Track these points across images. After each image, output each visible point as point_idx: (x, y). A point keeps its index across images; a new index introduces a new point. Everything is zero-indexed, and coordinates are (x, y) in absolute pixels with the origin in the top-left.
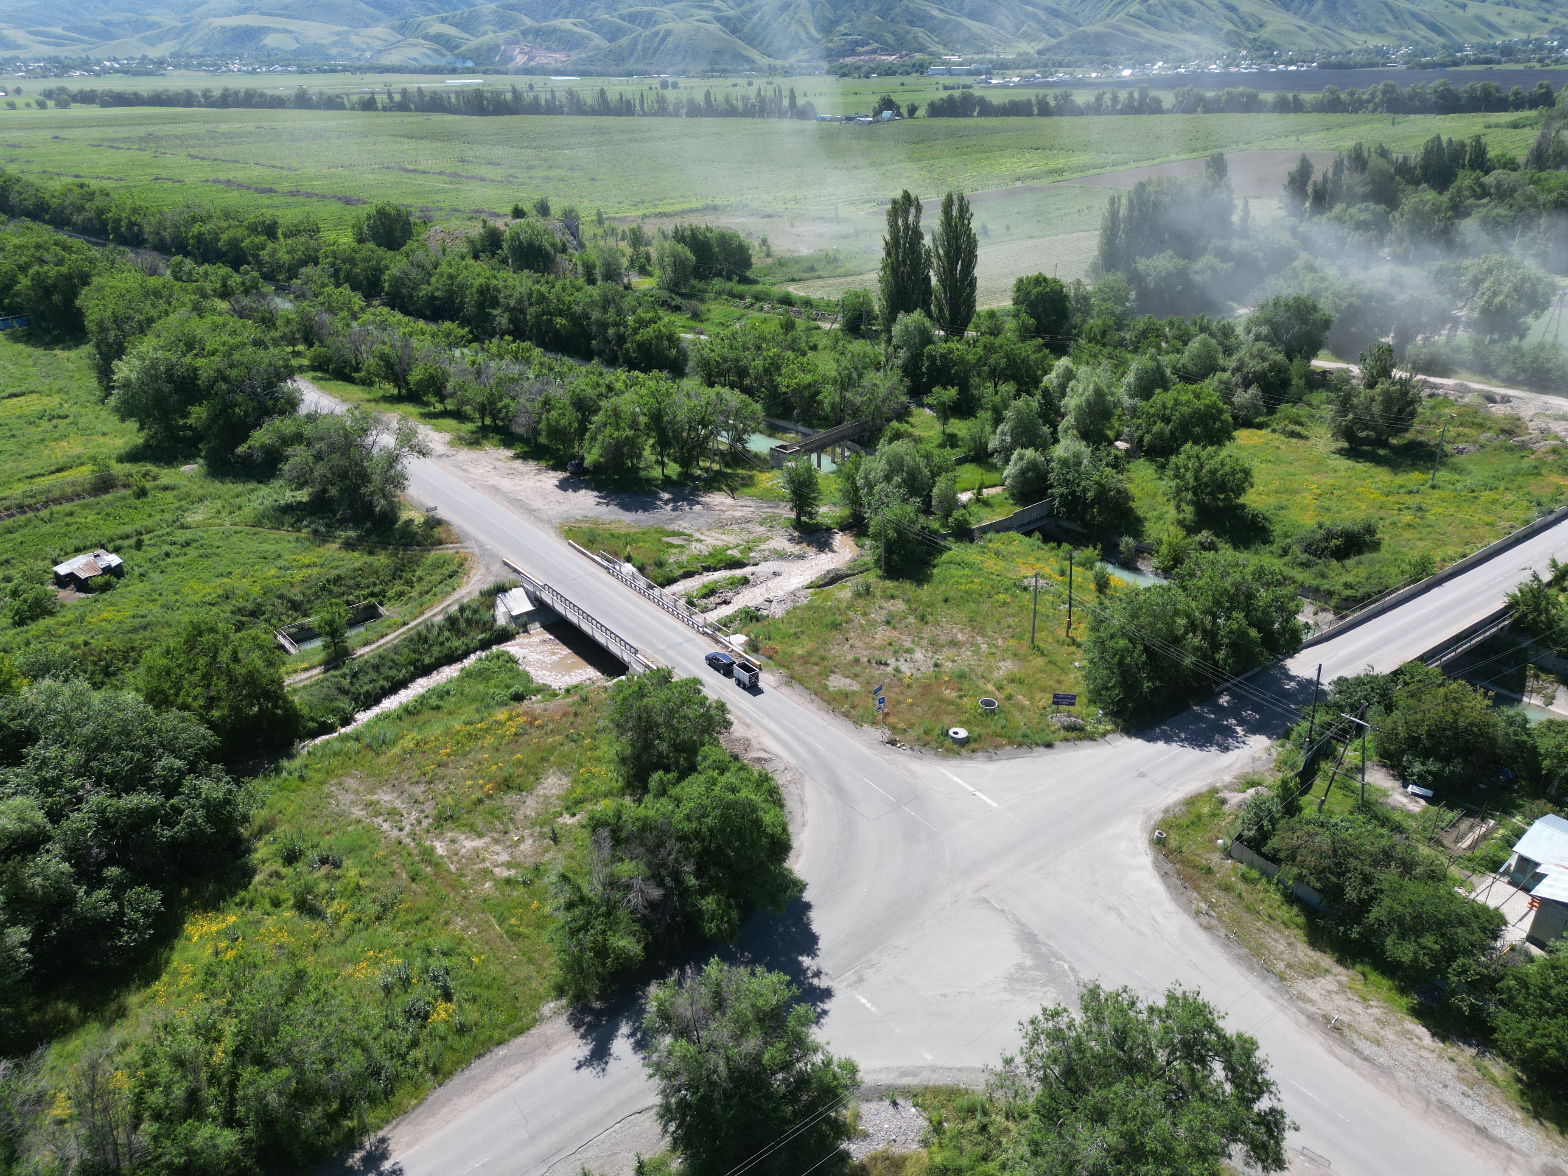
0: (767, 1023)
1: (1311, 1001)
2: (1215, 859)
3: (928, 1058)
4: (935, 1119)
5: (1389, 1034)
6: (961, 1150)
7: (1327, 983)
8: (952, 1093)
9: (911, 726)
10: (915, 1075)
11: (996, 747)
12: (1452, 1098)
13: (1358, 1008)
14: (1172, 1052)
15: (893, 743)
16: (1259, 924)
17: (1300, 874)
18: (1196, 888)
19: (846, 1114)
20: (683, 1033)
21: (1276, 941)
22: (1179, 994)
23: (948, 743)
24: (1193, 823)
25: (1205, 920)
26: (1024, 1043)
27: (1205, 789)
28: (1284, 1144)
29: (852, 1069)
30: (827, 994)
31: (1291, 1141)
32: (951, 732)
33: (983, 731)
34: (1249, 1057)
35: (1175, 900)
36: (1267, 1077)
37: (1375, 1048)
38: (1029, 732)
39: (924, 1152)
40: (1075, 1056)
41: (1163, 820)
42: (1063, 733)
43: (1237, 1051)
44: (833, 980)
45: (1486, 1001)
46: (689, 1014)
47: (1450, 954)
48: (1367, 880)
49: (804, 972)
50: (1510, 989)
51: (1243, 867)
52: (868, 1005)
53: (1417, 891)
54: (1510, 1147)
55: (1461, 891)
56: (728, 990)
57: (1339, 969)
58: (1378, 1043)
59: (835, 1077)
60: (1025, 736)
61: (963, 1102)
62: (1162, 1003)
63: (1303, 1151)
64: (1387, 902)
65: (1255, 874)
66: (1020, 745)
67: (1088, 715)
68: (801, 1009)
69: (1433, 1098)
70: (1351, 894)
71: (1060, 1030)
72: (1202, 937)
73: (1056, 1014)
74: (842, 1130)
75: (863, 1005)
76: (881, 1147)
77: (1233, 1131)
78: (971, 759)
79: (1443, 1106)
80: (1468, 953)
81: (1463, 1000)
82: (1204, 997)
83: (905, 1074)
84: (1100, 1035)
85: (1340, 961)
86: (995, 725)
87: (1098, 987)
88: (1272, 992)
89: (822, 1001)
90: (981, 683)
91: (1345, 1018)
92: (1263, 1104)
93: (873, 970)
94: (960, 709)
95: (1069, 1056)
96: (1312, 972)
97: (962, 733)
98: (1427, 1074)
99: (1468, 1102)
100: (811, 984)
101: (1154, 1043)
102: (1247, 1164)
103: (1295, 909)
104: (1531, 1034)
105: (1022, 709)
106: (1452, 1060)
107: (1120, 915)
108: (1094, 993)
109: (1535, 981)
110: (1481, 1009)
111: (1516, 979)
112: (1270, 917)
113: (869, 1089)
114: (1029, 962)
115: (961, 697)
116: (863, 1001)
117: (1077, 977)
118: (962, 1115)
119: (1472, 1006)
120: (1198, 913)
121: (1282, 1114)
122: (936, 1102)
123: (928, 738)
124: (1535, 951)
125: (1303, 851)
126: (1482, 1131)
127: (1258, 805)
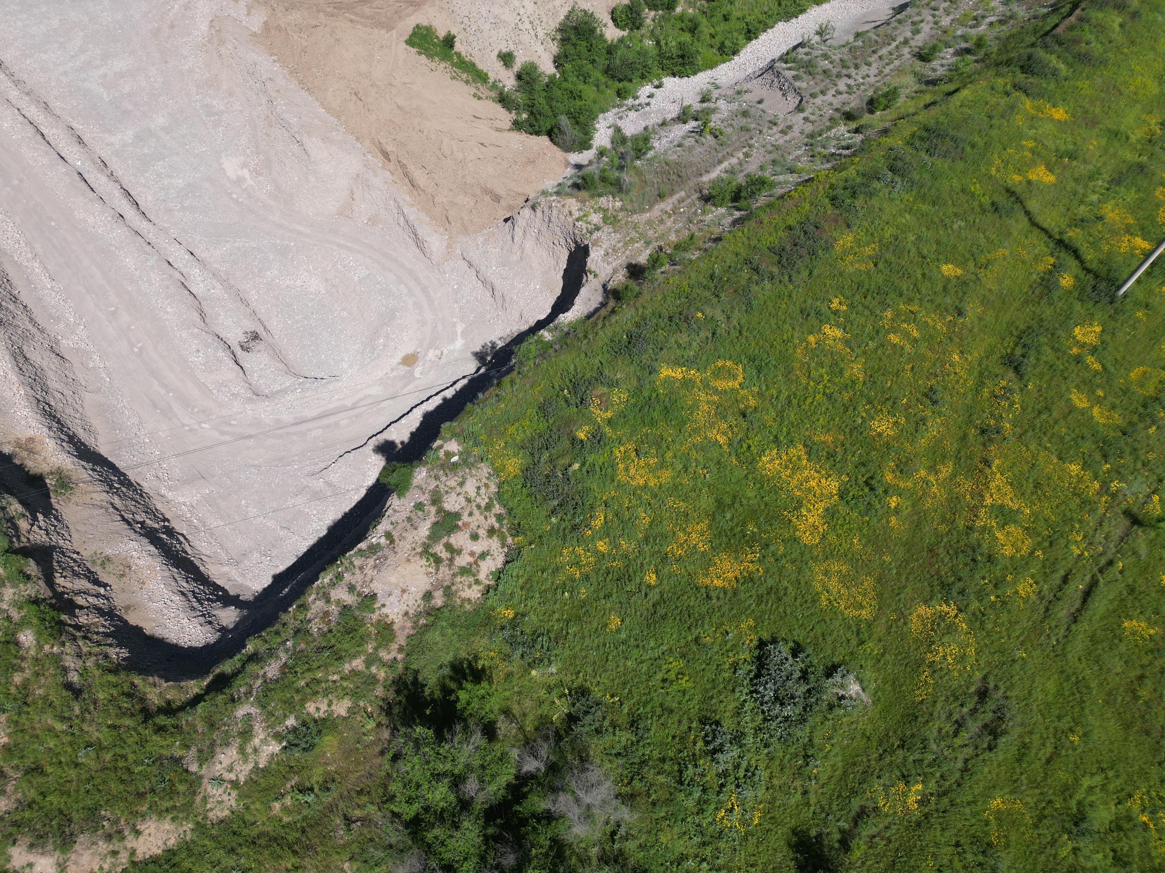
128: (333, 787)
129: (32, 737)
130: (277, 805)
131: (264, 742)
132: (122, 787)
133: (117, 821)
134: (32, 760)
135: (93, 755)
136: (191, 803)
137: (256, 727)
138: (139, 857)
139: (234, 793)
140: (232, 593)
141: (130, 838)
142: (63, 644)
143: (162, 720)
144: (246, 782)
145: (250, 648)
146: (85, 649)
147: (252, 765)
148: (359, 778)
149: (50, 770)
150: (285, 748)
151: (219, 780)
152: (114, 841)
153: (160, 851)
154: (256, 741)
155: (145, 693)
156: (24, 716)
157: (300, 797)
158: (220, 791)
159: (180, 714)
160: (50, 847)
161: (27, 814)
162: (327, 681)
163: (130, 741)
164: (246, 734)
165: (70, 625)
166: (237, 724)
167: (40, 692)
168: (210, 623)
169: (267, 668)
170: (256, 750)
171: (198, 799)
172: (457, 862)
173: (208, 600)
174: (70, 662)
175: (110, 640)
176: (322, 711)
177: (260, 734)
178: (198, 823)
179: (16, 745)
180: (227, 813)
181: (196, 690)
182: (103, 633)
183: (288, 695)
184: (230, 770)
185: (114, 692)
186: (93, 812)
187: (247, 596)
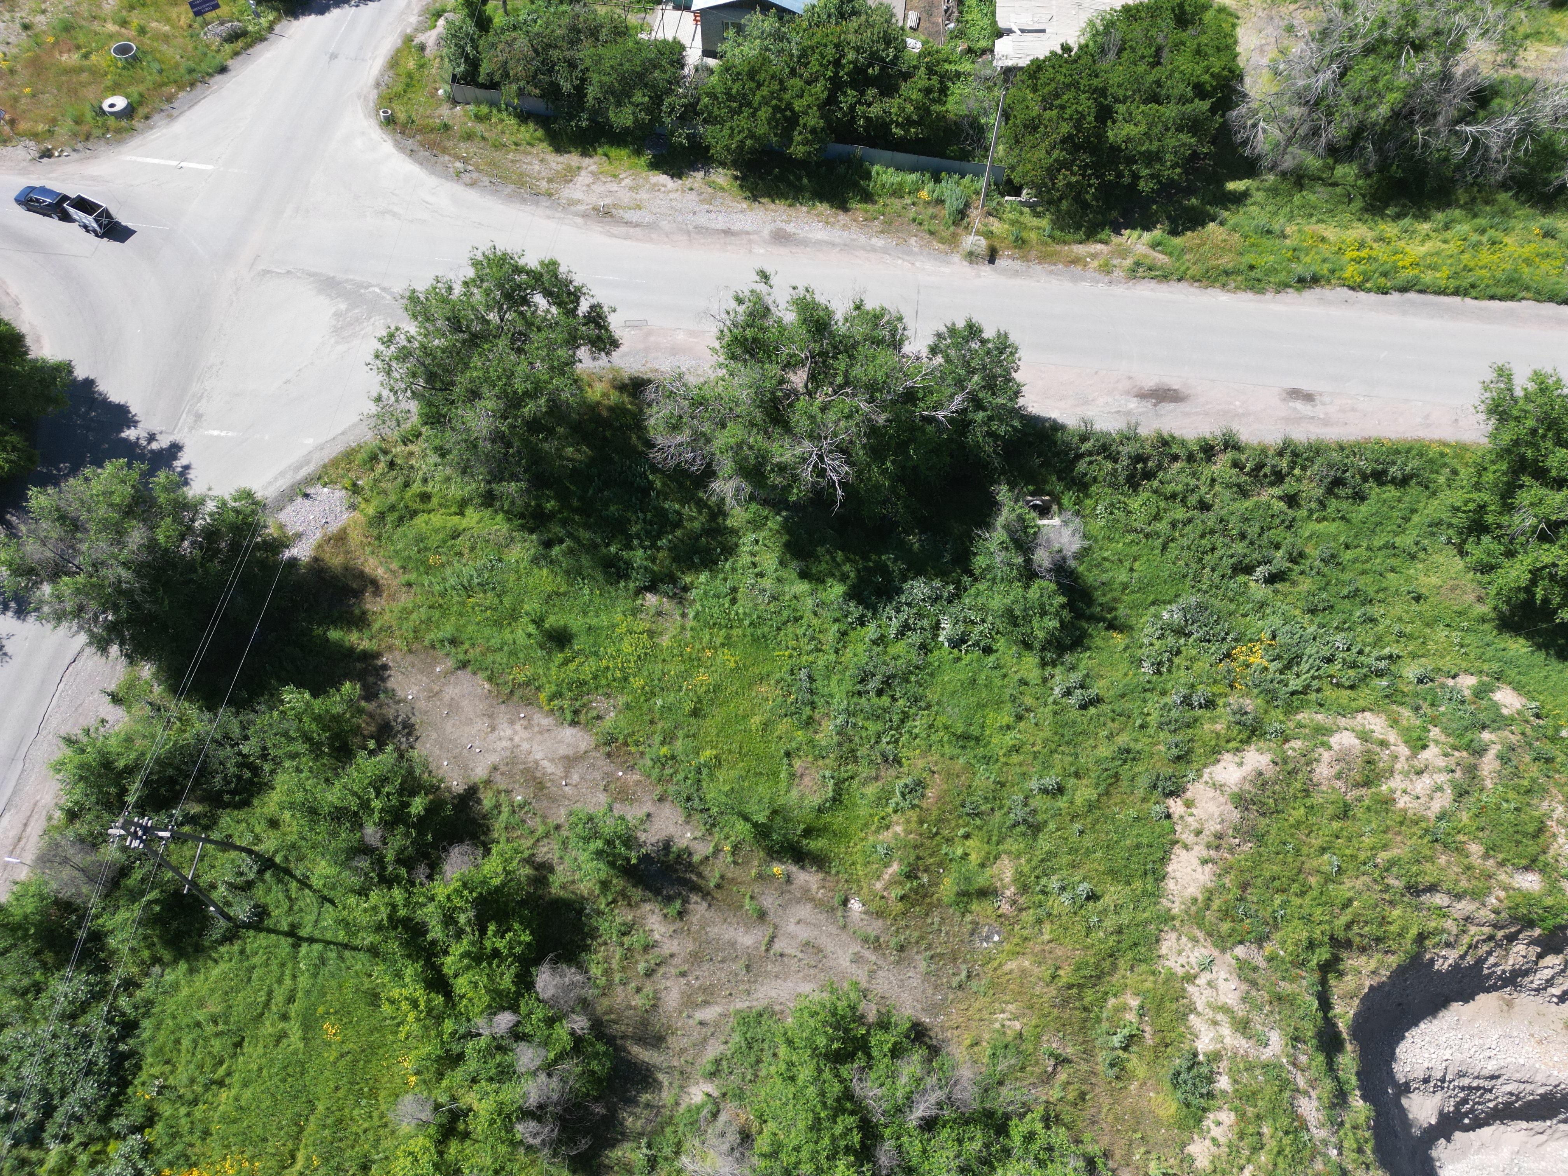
0: (138, 510)
1: (579, 201)
2: (445, 112)
3: (310, 442)
4: (347, 482)
5: (643, 195)
6: (385, 493)
7: (583, 178)
8: (349, 456)
9: (54, 121)
10: (308, 463)
11: (170, 99)
12: (702, 219)
13: (614, 187)
14: (500, 309)
15: (47, 154)
16: (510, 156)
17: (519, 89)
18: (444, 150)
19: (272, 531)
20: (56, 572)
21: (530, 164)
22: (480, 257)
23: (112, 122)
24: (408, 85)
25: (466, 177)
26: (381, 377)
27: (399, 41)
28: (612, 327)
29: (248, 495)
30: (175, 449)
31: (615, 322)
32: (105, 107)
33: (141, 88)
34: (556, 277)
35: (433, 173)
36: (576, 284)
37: (638, 213)
38: (192, 65)
39: (356, 514)
40: (428, 361)
41: (380, 97)
42: (228, 48)
43: (546, 277)
44: (172, 433)
45: (695, 127)
46: (49, 554)
47: (657, 100)
48: (572, 65)
49: (136, 444)
50: (706, 106)
51: (471, 108)
52: (223, 434)
53: (611, 55)
54: (748, 233)
55: (643, 36)
56: (73, 509)
57: (587, 161)
58: (639, 207)
59: (237, 512)
60: (191, 71)
61: (363, 455)
62: (471, 273)
63: (627, 325)
64: (595, 77)
65: (484, 109)
66: (192, 85)
67: (242, 13)
68: (161, 477)
69: (690, 227)
70: (566, 86)
71: (404, 347)
72: (472, 196)
73: (391, 336)
74: (276, 545)
75: (218, 437)
76: (318, 535)
77: (573, 341)
78: (151, 128)
79: (700, 230)
80: (669, 92)
81: (680, 135)
82: (501, 248)
83: (299, 468)
84: (437, 330)
85: (585, 154)
86: (149, 74)
87: (414, 291)
88: (548, 212)
89: (175, 458)
90: (96, 26)
91: (608, 201)
92: (584, 307)
93: (204, 401)
94: (96, 73)
95: (423, 364)
96: (569, 176)
97: (120, 102)
98: (680, 211)
99: (713, 216)
100: (152, 451)
101: (482, 309)
102: (594, 359)
103: (531, 125)
104: (731, 136)
105: (166, 38)
106: (691, 189)
107: (394, 214)
108: (413, 298)
109: (719, 90)
110: (694, 135)
111: (708, 95)
112: (516, 144)
113: (277, 499)
114: (343, 306)
115: (86, 56)
116: (216, 433)
117: (391, 294)
118: (368, 466)
119: (688, 137)
120: (458, 174)
121: (599, 306)
122: (340, 471)
123: (85, 128)
124: (712, 62)
125: (511, 64)
126: (728, 232)
127: (454, 34)
128: (1112, 1073)
129: (1388, 827)
130: (1135, 1003)
131: (1220, 1039)
132: (1268, 875)
133: (1231, 850)
134: (1359, 815)
135: (1323, 868)
136: (1200, 925)
137: (1244, 1042)
138: (1177, 850)
139: (1180, 972)
140: (1458, 1135)
141: (1205, 853)
142: (1497, 912)
143: (1323, 954)
144: (1184, 990)
145: (1357, 1102)
146: (1473, 930)
147: (1200, 1008)
148: (1100, 1108)
149: (1336, 825)
150: (1195, 1055)
151: (1207, 966)
152: (1212, 839)
153: (1170, 869)
154: (1226, 1030)
155: (1370, 957)
156: (1420, 833)
157: (1126, 1032)
158: (1193, 960)
159: (1317, 976)
160: (1247, 787)
161: (1298, 785)
162: (1249, 1161)
163: (1319, 910)
164: (1243, 1027)
165: (1519, 932)
166: (1263, 1024)
167: (1443, 860)
168: (1426, 1081)
169: (1315, 1103)
170: (1215, 1023)
171: (1200, 935)
172: (929, 1140)
173: (1465, 1101)
174: (1465, 907)
175: (1470, 960)
176: (1212, 1126)
177: (1233, 1040)
178: (1173, 918)
179: (1387, 811)
180: (1164, 951)
181: (1338, 1010)
182: (1486, 959)
183: (1260, 1103)
184: (1210, 984)
185: (1393, 928)
186: (1260, 838)
187: (1441, 1151)
